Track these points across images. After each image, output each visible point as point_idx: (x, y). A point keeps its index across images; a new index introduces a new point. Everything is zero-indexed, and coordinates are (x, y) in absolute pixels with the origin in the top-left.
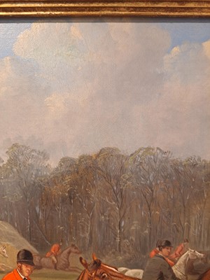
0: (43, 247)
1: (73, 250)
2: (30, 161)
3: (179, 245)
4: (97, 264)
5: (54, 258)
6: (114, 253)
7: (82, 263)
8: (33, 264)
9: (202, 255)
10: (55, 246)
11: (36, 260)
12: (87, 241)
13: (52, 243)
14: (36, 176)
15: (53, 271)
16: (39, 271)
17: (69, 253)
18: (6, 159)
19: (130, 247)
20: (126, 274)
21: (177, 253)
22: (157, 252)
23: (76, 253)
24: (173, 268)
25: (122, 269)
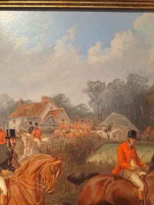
0: (142, 129)
2: (139, 83)
5: (147, 134)
8: (136, 138)
10: (149, 128)
11: (138, 135)
13: (147, 126)
14: (141, 90)
15: (146, 142)
16: (139, 142)
18: (126, 82)
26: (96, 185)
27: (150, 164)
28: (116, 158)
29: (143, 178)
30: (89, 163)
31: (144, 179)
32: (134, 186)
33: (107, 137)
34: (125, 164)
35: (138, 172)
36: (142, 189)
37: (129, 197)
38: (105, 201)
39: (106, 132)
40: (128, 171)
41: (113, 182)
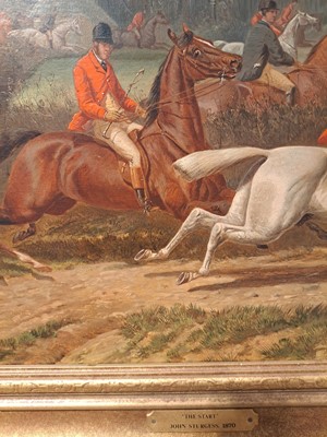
1: (159, 19)
3: (287, 6)
4: (189, 37)
5: (136, 32)
6: (208, 21)
7: (171, 37)
8: (111, 42)
9: (315, 19)
12: (176, 7)
13: (134, 12)
15: (135, 51)
17: (155, 24)
19: (228, 13)
20: (223, 49)
21: (284, 17)
22: (260, 18)
23: (163, 23)
24: (280, 39)
25: (218, 43)
26: (36, 159)
27: (149, 103)
28: (72, 94)
29: (137, 139)
30: (16, 110)
31: (139, 141)
32: (119, 157)
33: (47, 44)
34: (92, 107)
35: (125, 125)
36: (136, 163)
37: (111, 184)
38: (61, 194)
39: (44, 32)
40: (101, 122)
41: (73, 151)
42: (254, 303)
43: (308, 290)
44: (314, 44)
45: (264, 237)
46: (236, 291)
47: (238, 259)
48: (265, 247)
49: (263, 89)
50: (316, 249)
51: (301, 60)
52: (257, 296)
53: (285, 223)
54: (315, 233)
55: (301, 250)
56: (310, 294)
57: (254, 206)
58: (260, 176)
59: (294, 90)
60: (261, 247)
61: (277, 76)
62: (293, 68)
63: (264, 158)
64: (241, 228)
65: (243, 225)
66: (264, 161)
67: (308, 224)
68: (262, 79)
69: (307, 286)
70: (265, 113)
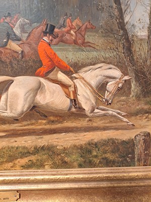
42: (15, 145)
43: (38, 139)
44: (29, 32)
45: (16, 116)
46: (7, 139)
47: (6, 125)
48: (17, 120)
49: (9, 51)
50: (40, 121)
51: (24, 39)
52: (16, 141)
53: (25, 110)
54: (38, 114)
55: (33, 121)
56: (39, 140)
57: (10, 102)
58: (12, 89)
59: (22, 52)
60: (16, 120)
61: (14, 46)
62: (21, 42)
63: (12, 81)
64: (6, 111)
65: (6, 110)
66: (12, 82)
67: (35, 110)
68: (8, 47)
69: (37, 137)
70: (11, 61)
